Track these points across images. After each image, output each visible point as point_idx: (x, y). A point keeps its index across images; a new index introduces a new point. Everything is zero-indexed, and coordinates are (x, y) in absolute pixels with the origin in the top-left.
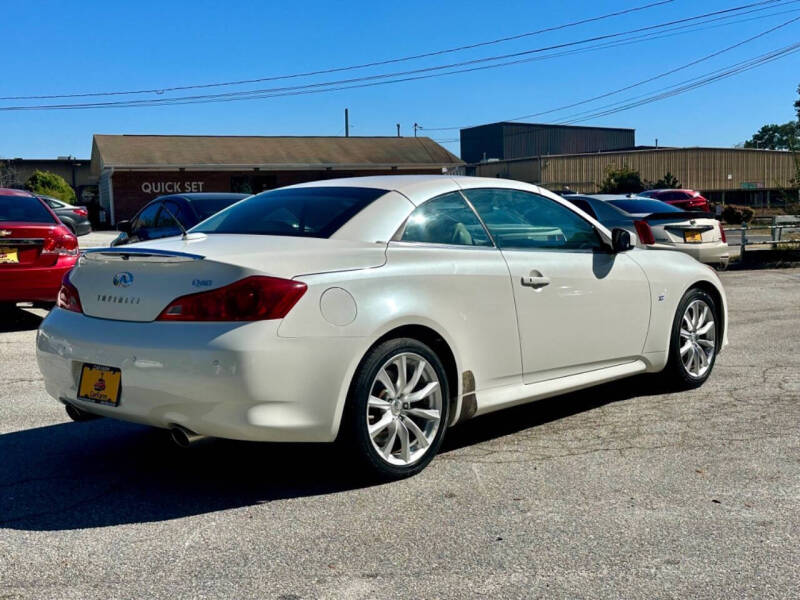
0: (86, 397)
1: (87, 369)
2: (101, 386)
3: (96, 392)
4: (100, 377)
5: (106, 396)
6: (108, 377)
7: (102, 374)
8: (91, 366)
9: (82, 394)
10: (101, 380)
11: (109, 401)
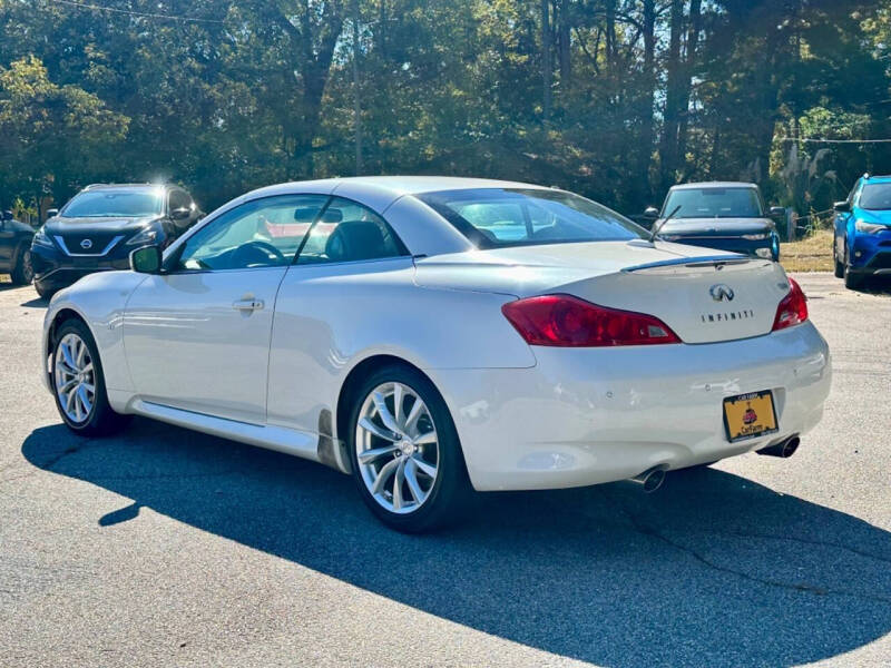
0: (739, 436)
1: (728, 404)
2: (751, 416)
3: (748, 426)
4: (747, 408)
5: (760, 426)
6: (756, 404)
7: (749, 403)
8: (733, 399)
9: (733, 435)
10: (748, 411)
11: (768, 429)
